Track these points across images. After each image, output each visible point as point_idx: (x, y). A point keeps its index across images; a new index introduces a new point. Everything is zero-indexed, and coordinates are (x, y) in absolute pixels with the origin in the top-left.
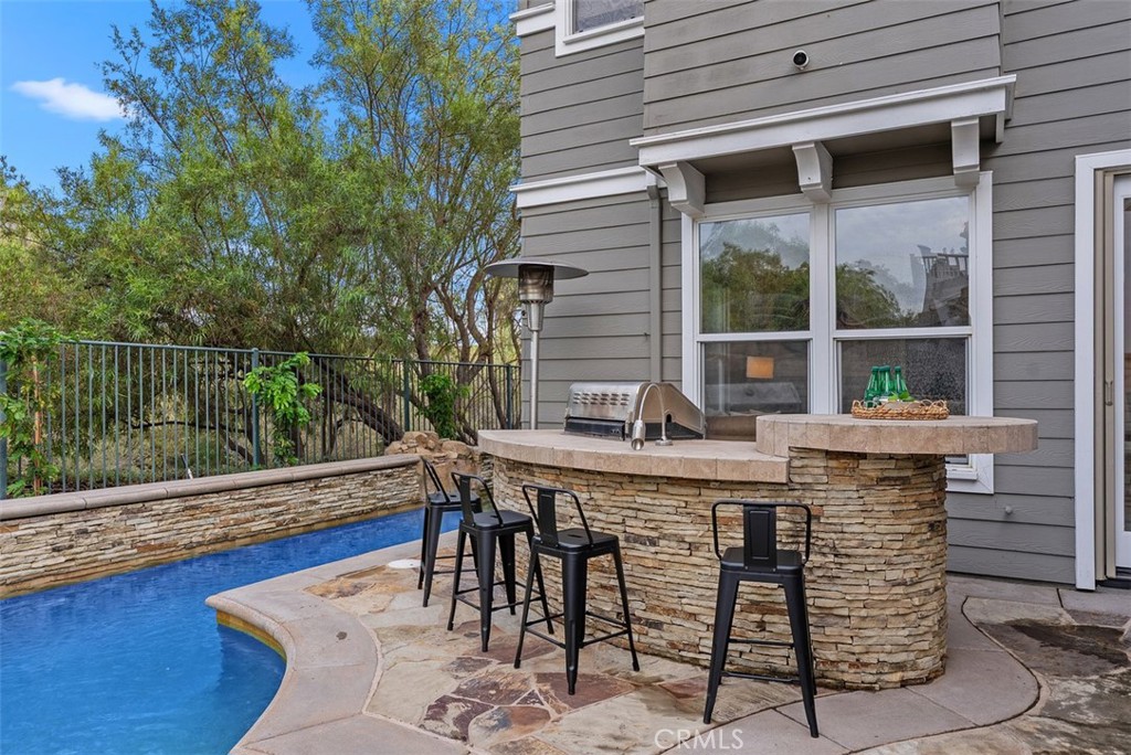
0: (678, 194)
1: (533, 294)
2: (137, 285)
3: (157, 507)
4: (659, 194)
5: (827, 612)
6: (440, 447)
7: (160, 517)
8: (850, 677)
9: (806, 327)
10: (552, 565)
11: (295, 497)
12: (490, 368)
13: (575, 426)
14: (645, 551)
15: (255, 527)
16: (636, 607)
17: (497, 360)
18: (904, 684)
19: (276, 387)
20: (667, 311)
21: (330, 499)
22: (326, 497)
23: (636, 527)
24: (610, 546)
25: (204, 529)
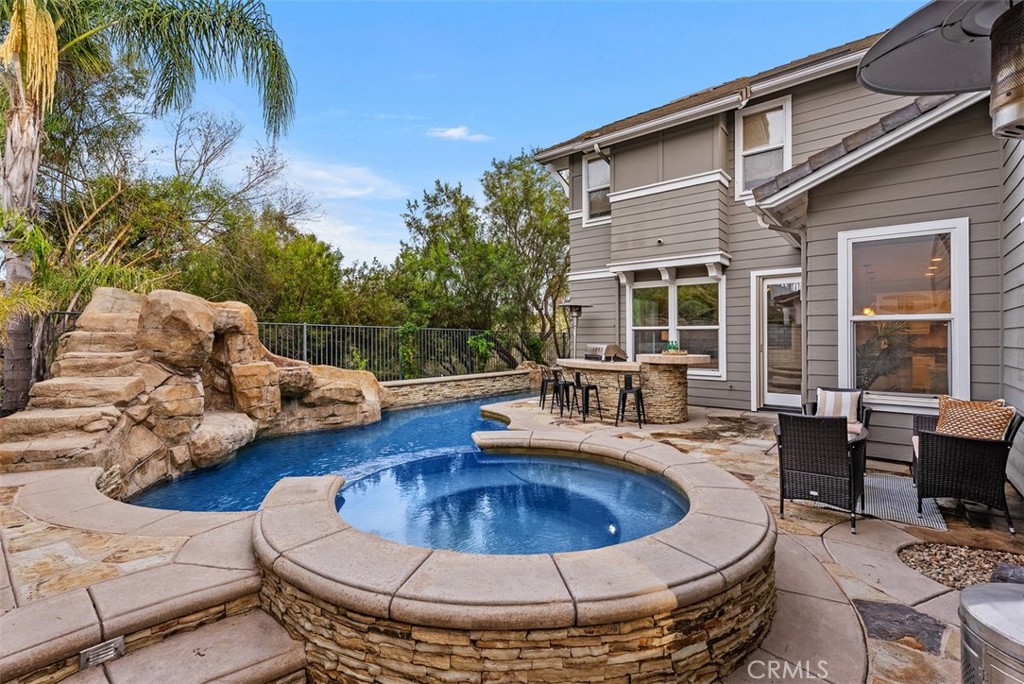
0: (623, 280)
1: (575, 314)
2: (425, 305)
3: (449, 384)
4: (617, 278)
5: (650, 405)
6: (536, 368)
7: (450, 387)
8: (656, 421)
9: (667, 325)
10: (579, 392)
11: (487, 384)
12: (555, 335)
13: (587, 358)
14: (605, 390)
15: (476, 393)
16: (603, 406)
17: (557, 330)
18: (671, 423)
19: (479, 344)
20: (621, 319)
21: (499, 385)
22: (498, 385)
23: (603, 384)
24: (595, 387)
25: (461, 393)
